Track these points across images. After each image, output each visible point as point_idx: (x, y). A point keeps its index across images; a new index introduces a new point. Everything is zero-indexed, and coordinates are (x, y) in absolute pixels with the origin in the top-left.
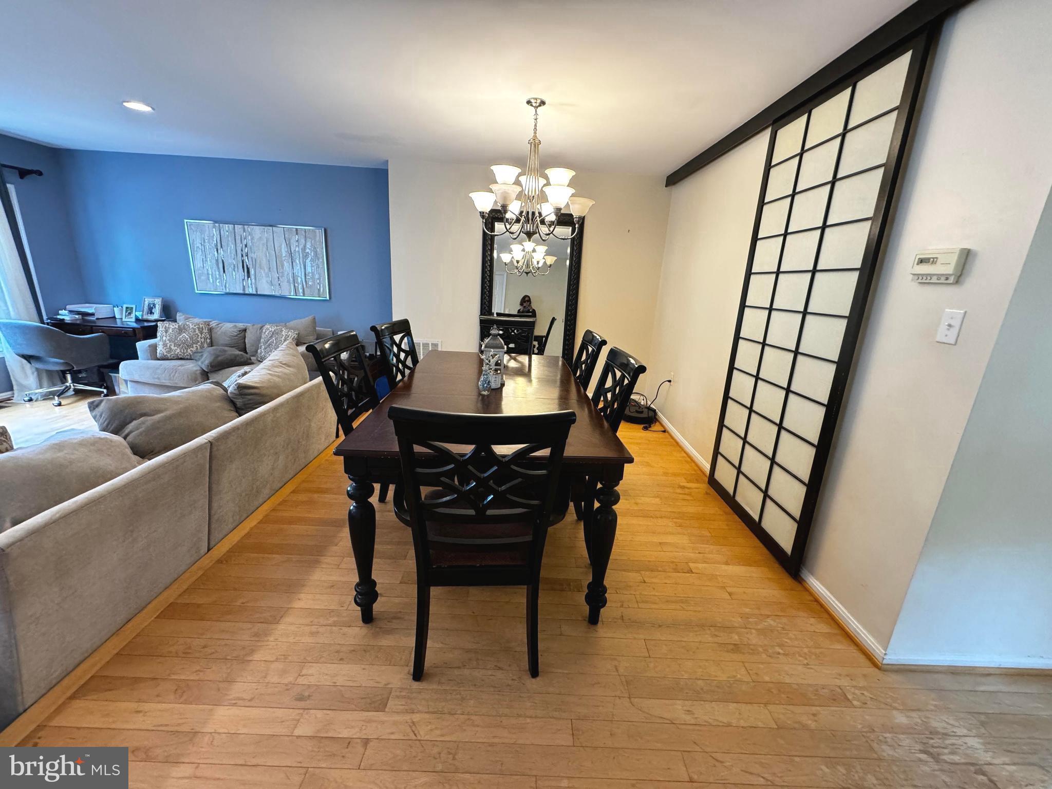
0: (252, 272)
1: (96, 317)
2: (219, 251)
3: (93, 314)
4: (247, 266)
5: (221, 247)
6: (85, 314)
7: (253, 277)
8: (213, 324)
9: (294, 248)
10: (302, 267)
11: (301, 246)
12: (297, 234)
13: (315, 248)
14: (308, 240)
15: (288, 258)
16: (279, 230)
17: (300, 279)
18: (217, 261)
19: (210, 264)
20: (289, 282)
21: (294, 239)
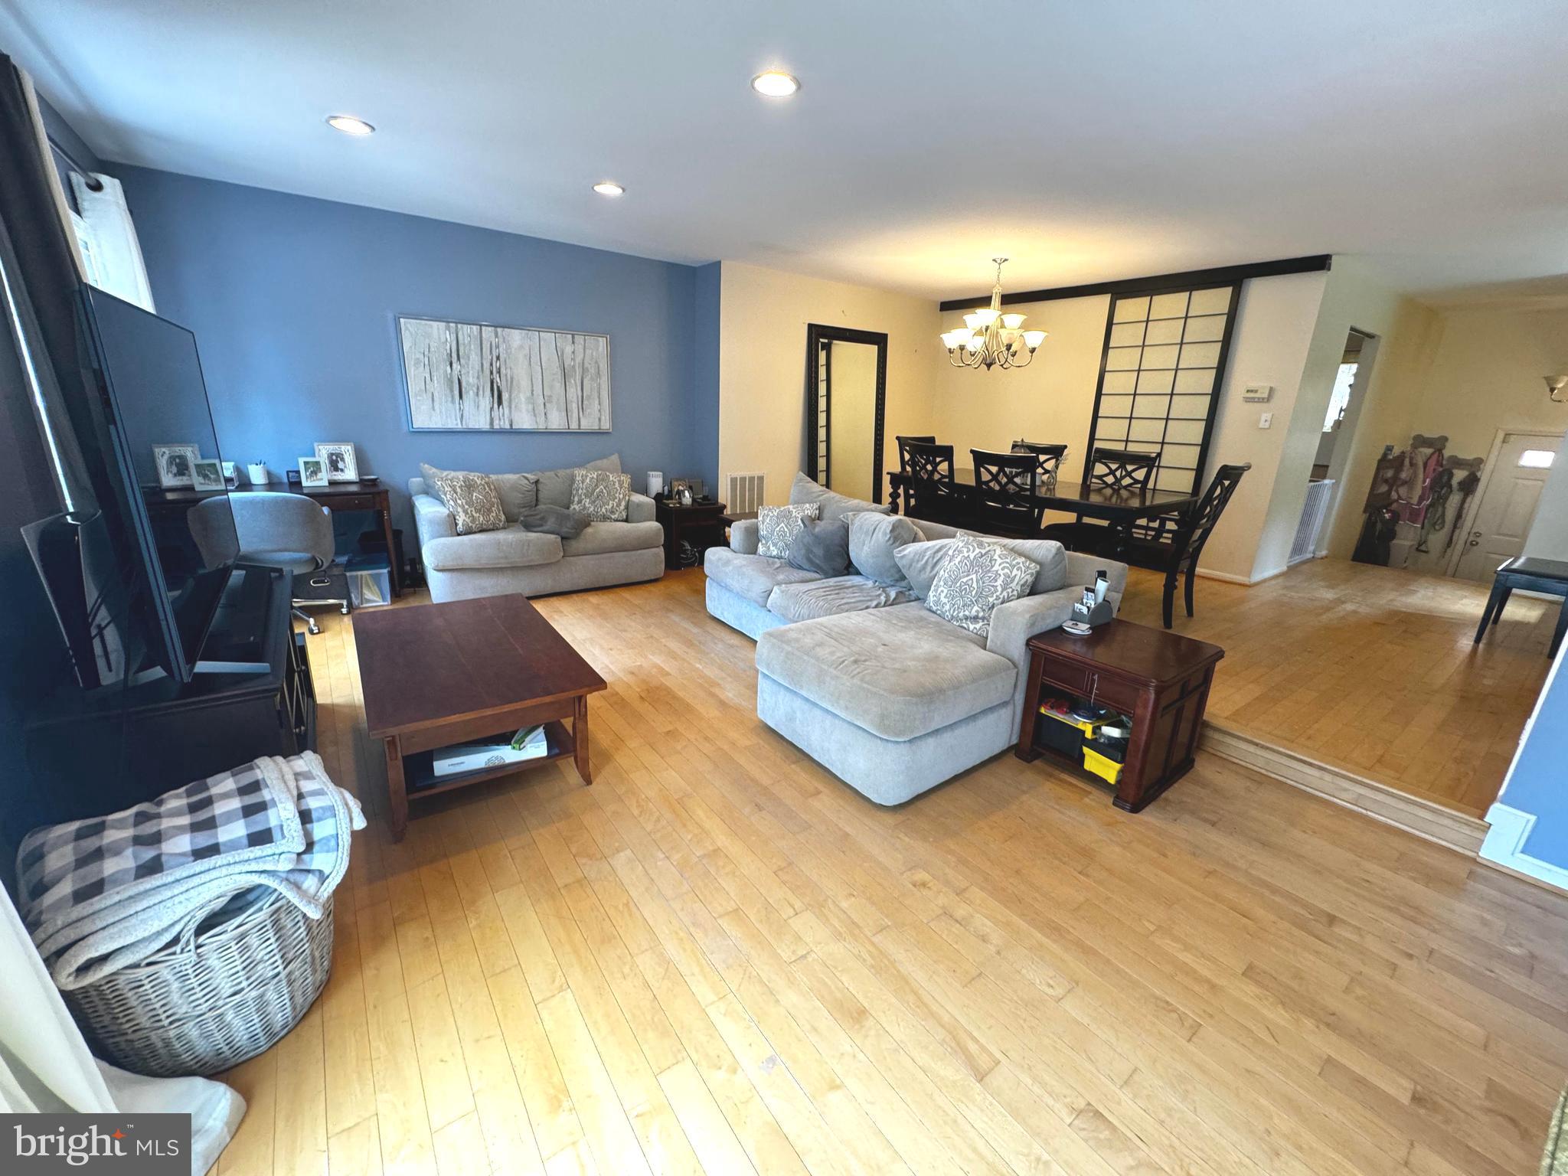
0: (505, 396)
2: (454, 365)
4: (498, 387)
5: (458, 359)
7: (505, 403)
9: (568, 362)
10: (579, 388)
11: (579, 359)
12: (573, 343)
13: (596, 362)
14: (588, 352)
15: (559, 376)
16: (548, 336)
17: (574, 405)
18: (450, 381)
19: (438, 387)
20: (559, 410)
21: (569, 349)
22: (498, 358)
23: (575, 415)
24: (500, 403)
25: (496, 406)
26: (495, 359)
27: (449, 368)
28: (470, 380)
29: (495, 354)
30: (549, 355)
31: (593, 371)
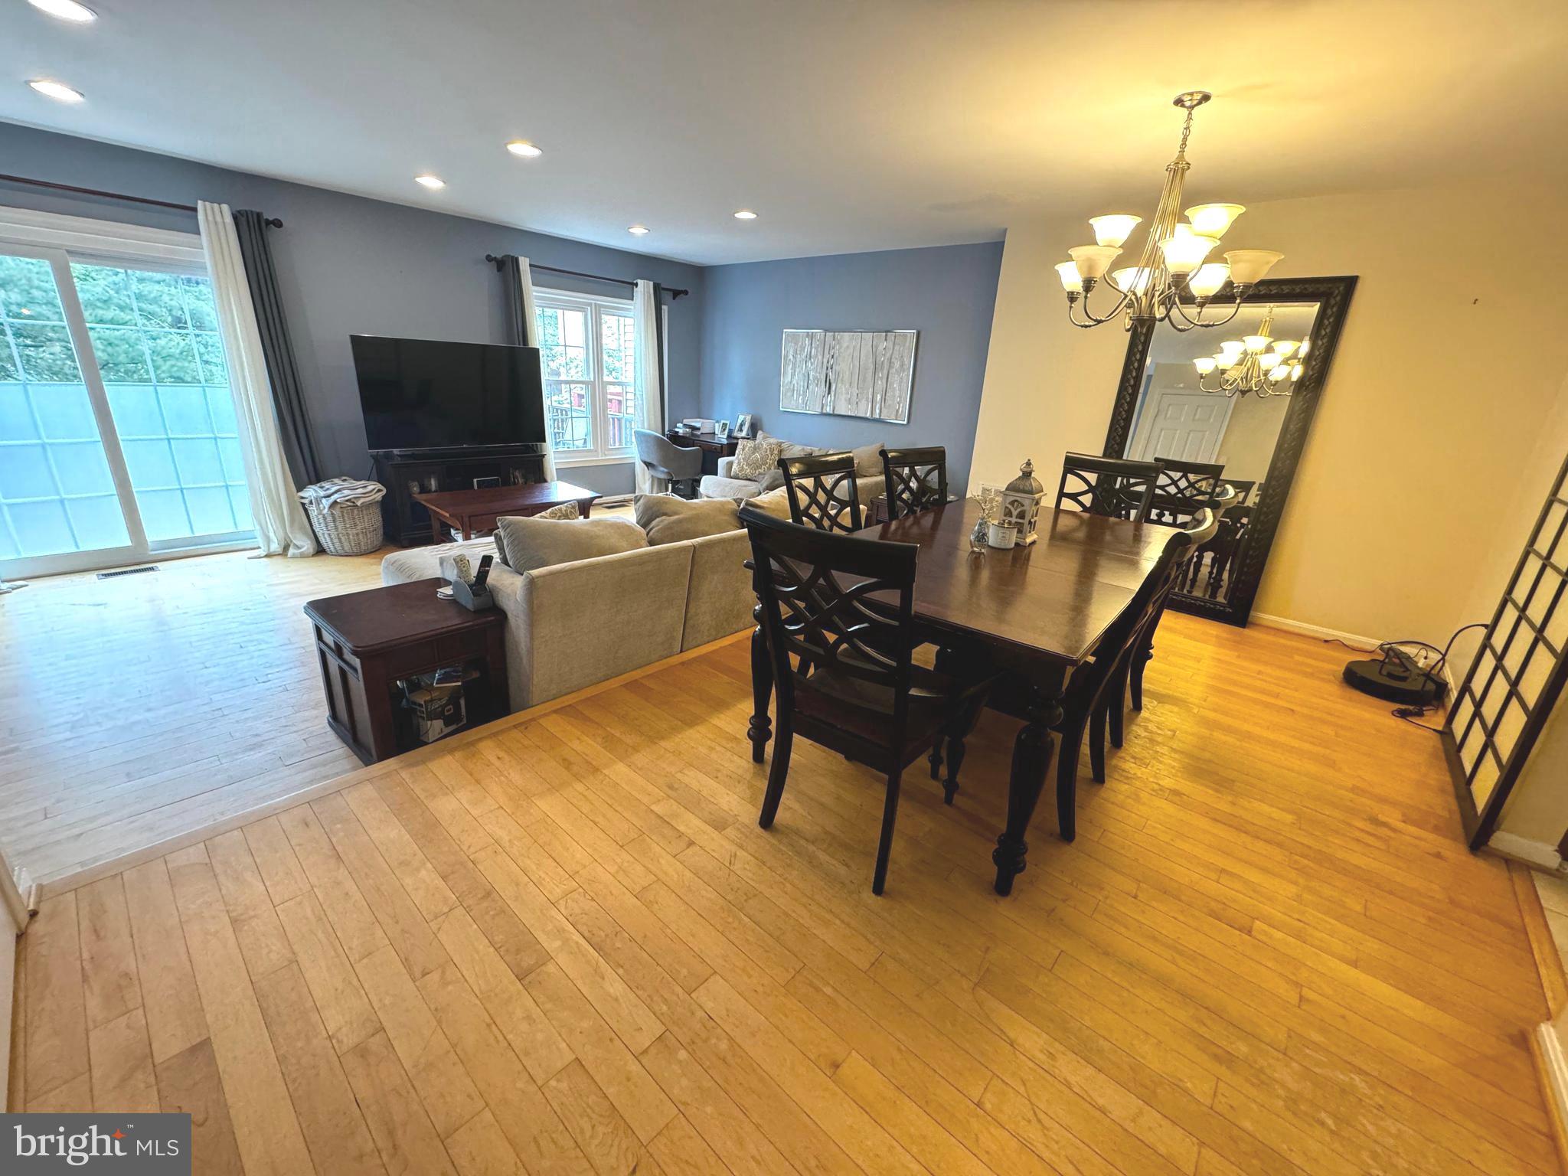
0: (833, 387)
1: (702, 431)
2: (807, 364)
3: (699, 429)
4: (830, 380)
5: (810, 359)
6: (694, 428)
7: (832, 393)
8: (784, 446)
9: (880, 358)
10: (885, 381)
11: (888, 355)
12: (886, 340)
13: (902, 356)
14: (897, 347)
15: (871, 371)
16: (868, 336)
17: (879, 397)
18: (803, 375)
19: (797, 378)
20: (867, 400)
21: (882, 346)
22: (833, 357)
23: (878, 406)
24: (829, 393)
25: (826, 395)
27: (804, 366)
28: (814, 374)
29: (831, 353)
30: (867, 349)
31: (897, 365)
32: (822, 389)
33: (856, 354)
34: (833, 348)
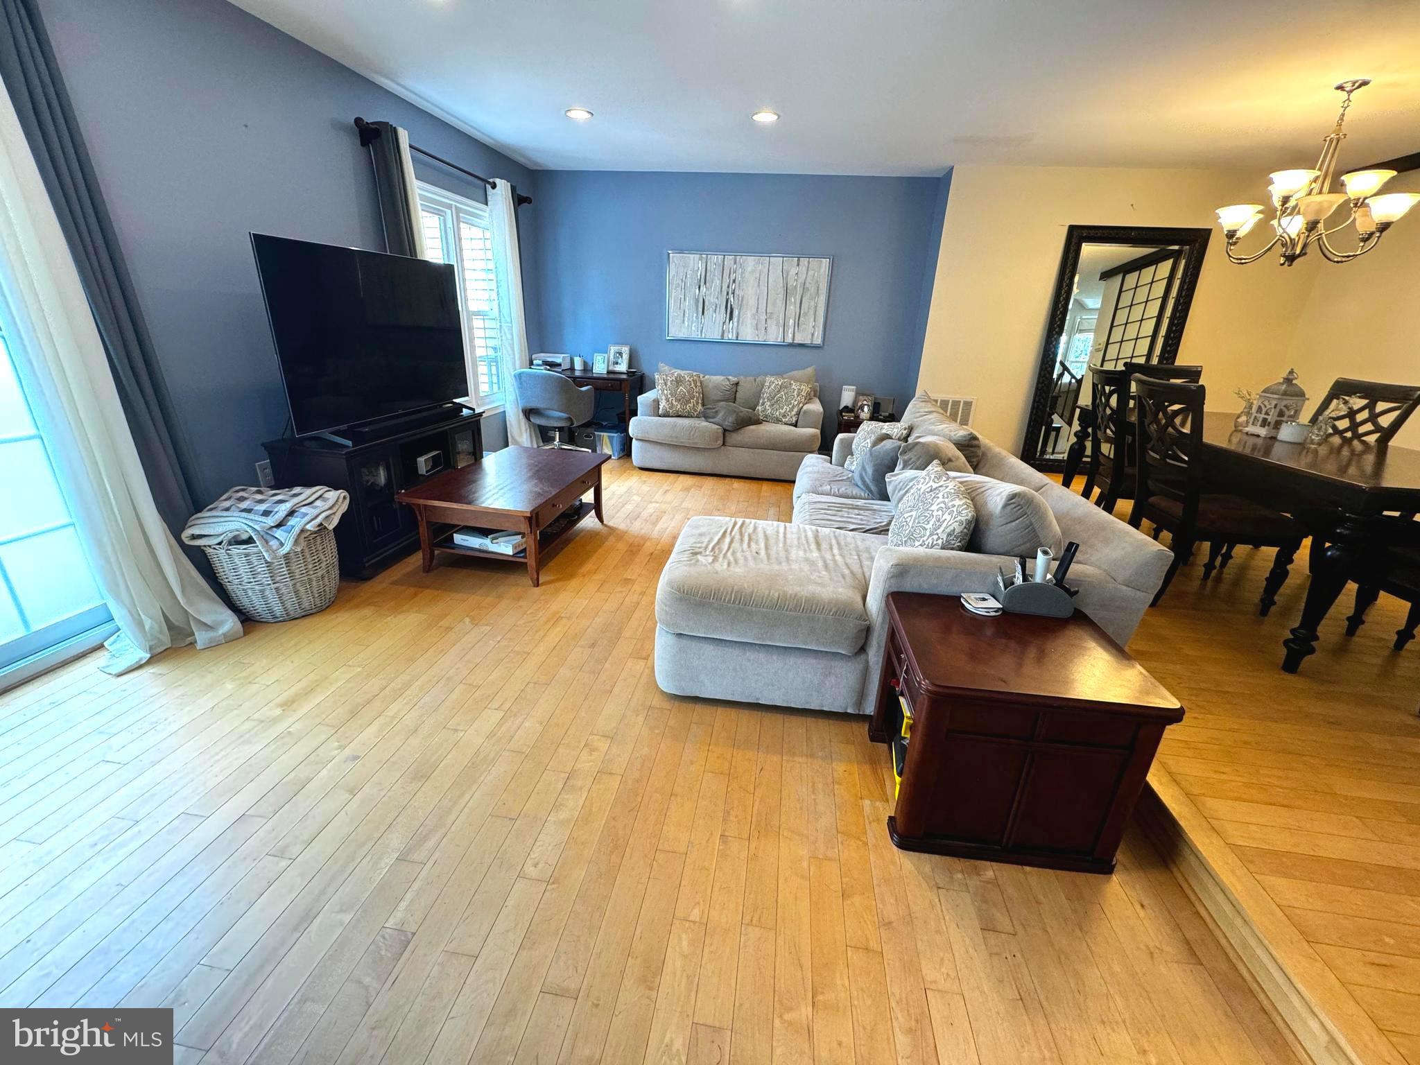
0: (736, 313)
2: (701, 288)
4: (731, 305)
5: (705, 283)
6: (553, 365)
7: (735, 319)
9: (792, 283)
10: (798, 306)
11: (801, 280)
12: (798, 265)
13: (817, 282)
14: (810, 273)
15: (781, 296)
16: (777, 261)
17: (791, 321)
18: (697, 301)
19: (688, 304)
20: (777, 324)
21: (793, 271)
22: (734, 281)
23: (791, 331)
24: (731, 318)
25: (728, 320)
26: (731, 281)
27: (697, 291)
28: (711, 300)
29: (733, 277)
30: (776, 274)
31: (813, 290)
32: (721, 315)
33: (764, 278)
34: (735, 272)
